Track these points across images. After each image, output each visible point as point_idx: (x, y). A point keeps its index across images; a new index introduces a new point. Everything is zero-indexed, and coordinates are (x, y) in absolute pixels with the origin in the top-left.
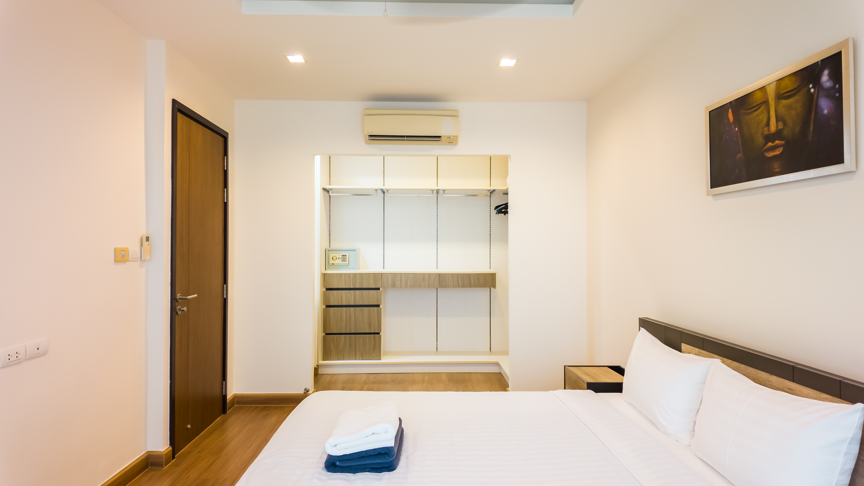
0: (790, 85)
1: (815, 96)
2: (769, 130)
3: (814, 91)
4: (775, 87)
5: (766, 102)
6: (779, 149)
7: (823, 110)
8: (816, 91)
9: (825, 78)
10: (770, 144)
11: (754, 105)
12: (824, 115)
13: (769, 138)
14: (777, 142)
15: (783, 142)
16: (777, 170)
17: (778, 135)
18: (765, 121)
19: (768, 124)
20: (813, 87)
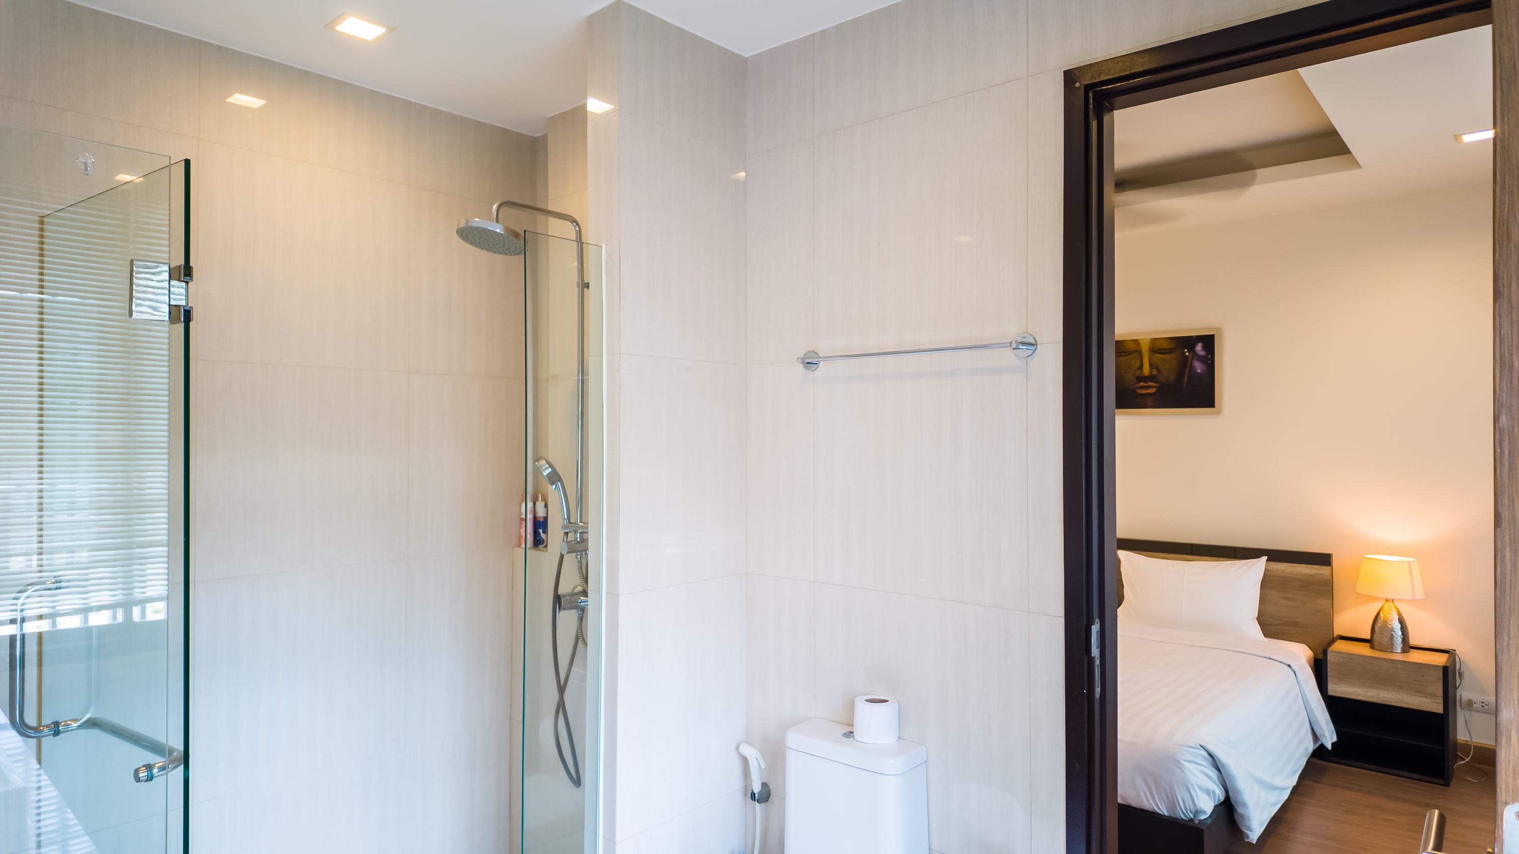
0: (1166, 346)
1: (1190, 358)
2: (1141, 373)
3: (1189, 354)
4: (1149, 343)
5: (1139, 353)
6: (1153, 389)
7: (1196, 369)
8: (1191, 355)
9: (1199, 348)
10: (1142, 384)
11: (1125, 351)
12: (1198, 373)
13: (1141, 379)
14: (1150, 384)
15: (1157, 385)
16: (1150, 404)
17: (1151, 378)
18: (1137, 364)
19: (1141, 367)
20: (1187, 352)
